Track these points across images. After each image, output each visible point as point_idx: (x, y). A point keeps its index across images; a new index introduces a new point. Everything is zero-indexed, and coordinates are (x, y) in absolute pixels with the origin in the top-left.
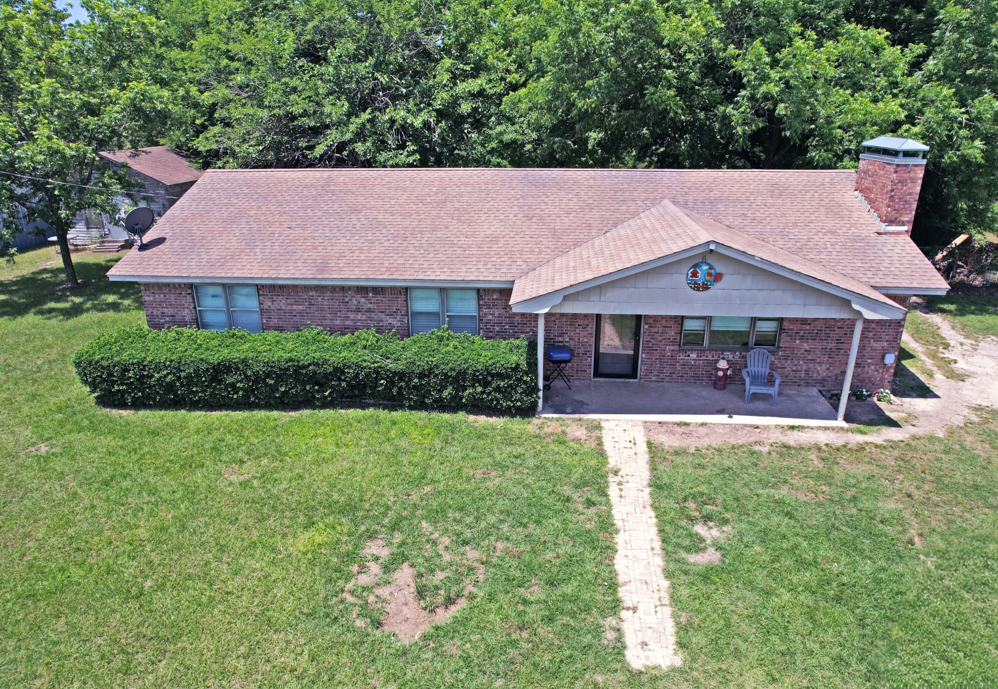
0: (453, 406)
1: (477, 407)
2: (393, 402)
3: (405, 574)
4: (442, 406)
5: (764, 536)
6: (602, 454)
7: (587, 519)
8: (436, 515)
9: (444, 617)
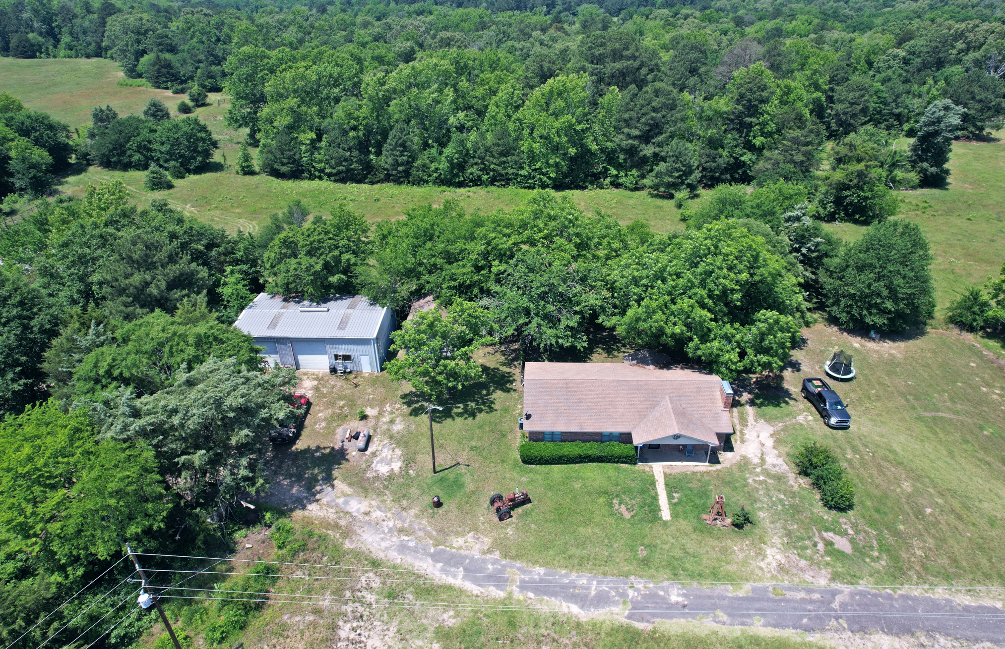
0: (617, 462)
1: (622, 462)
2: (602, 461)
3: (623, 506)
4: (614, 462)
5: (686, 496)
6: (653, 476)
7: (653, 493)
8: (624, 493)
9: (632, 513)
